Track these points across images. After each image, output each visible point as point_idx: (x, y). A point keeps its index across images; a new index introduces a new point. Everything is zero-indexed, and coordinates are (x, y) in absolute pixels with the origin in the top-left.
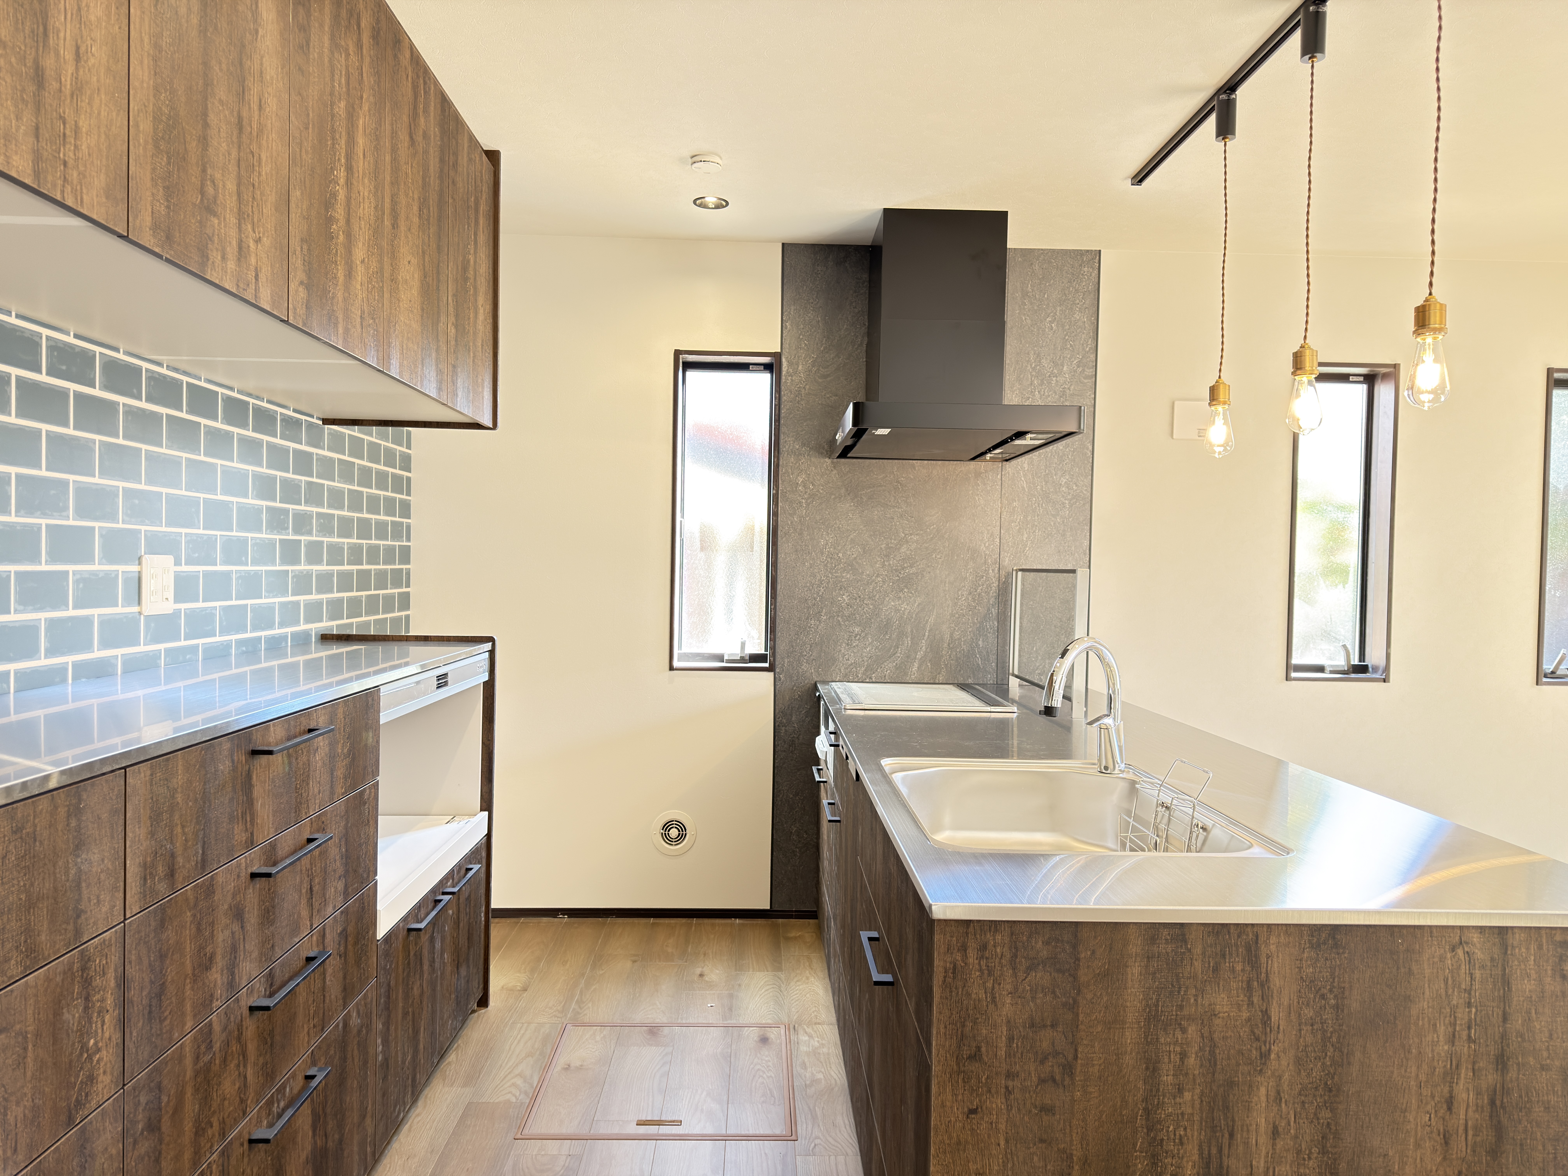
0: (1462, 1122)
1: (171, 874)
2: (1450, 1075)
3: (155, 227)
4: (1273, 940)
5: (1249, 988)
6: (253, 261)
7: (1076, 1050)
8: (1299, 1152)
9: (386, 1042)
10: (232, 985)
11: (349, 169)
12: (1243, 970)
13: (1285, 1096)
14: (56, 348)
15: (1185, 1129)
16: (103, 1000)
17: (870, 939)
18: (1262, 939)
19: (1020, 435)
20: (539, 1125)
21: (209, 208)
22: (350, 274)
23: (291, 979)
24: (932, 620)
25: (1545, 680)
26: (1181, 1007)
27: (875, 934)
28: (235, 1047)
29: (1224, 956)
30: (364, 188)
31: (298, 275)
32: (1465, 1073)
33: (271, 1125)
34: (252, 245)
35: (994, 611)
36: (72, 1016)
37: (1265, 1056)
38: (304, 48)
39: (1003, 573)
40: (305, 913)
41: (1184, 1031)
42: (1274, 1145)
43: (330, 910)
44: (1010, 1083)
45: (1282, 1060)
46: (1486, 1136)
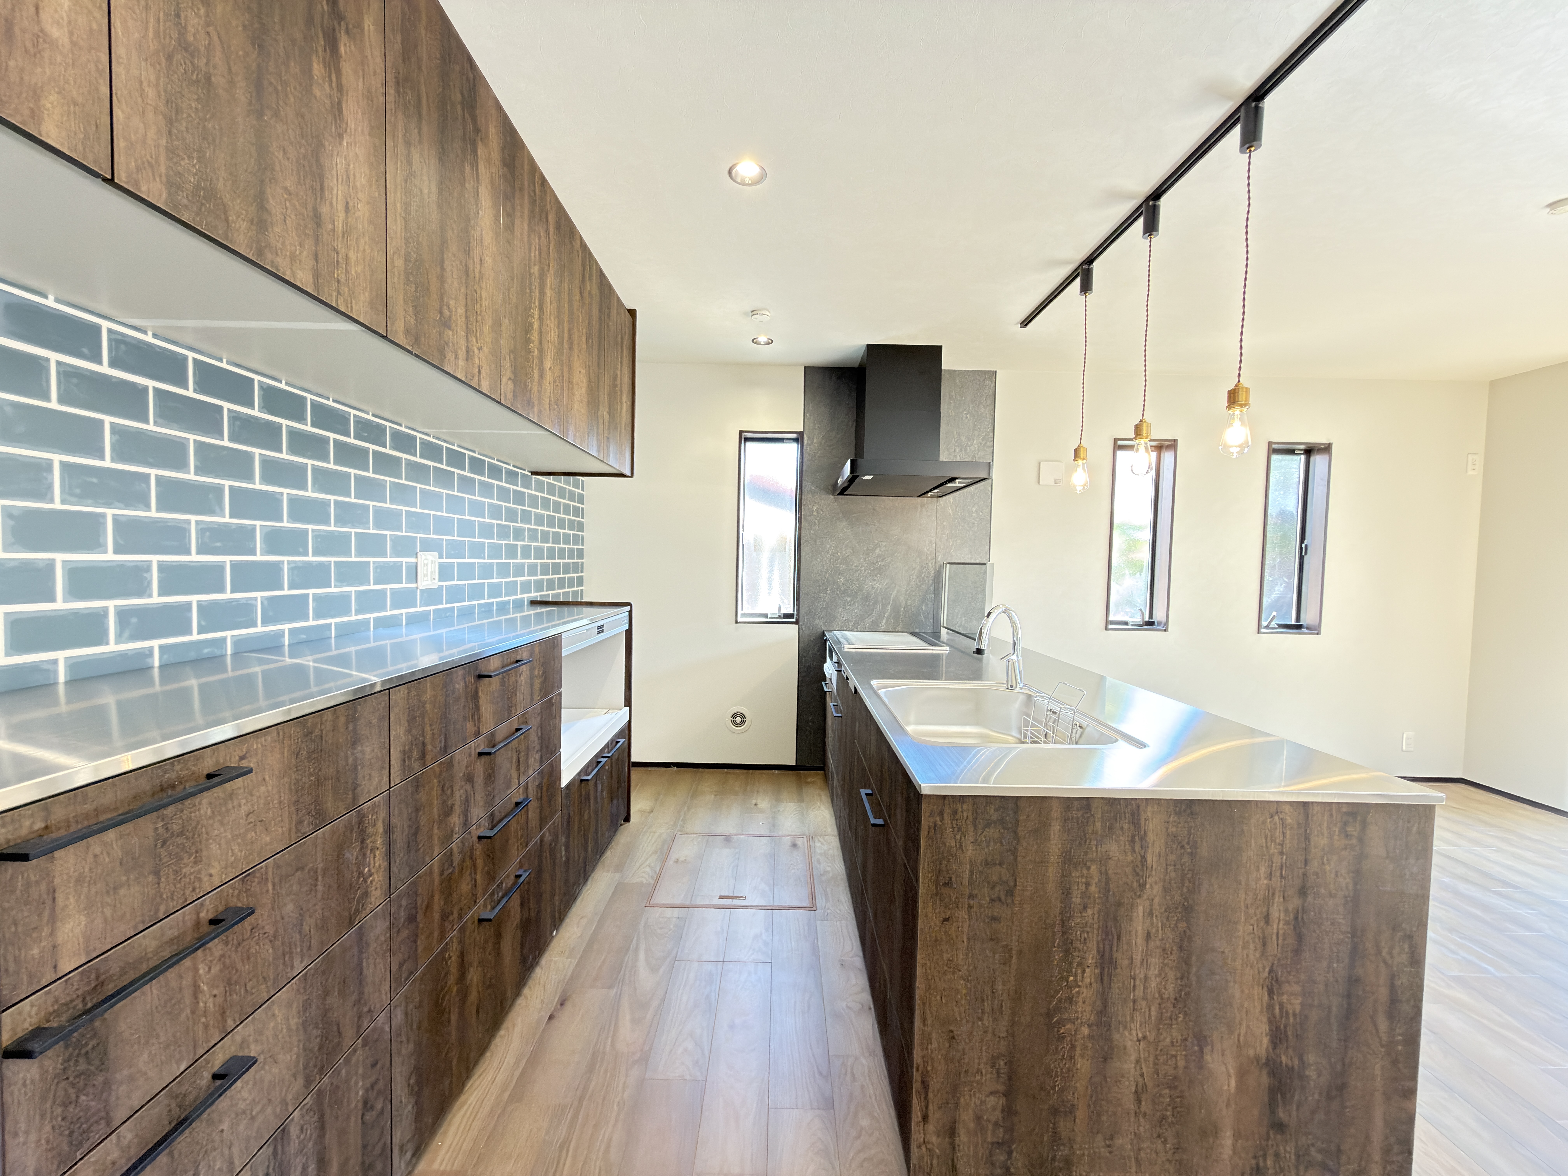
0: (1275, 931)
1: (423, 755)
2: (1268, 900)
3: (407, 332)
4: (1149, 809)
5: (1133, 841)
6: (477, 360)
7: (1015, 880)
8: (1164, 950)
9: (567, 850)
10: (466, 824)
11: (541, 309)
12: (1129, 829)
13: (1156, 913)
14: (359, 421)
15: (1088, 933)
16: (374, 842)
17: (867, 795)
18: (1141, 808)
19: (952, 480)
20: (660, 897)
21: (446, 323)
22: (542, 375)
23: (505, 817)
24: (894, 593)
25: (1263, 630)
26: (1086, 853)
27: (869, 791)
28: (468, 862)
29: (1116, 820)
30: (551, 323)
31: (507, 374)
32: (1278, 899)
33: (493, 908)
34: (476, 351)
35: (932, 588)
36: (351, 855)
37: (1142, 886)
38: (510, 227)
39: (937, 565)
40: (514, 774)
41: (1089, 868)
42: (1147, 944)
43: (531, 772)
44: (972, 902)
45: (1154, 889)
46: (1291, 941)
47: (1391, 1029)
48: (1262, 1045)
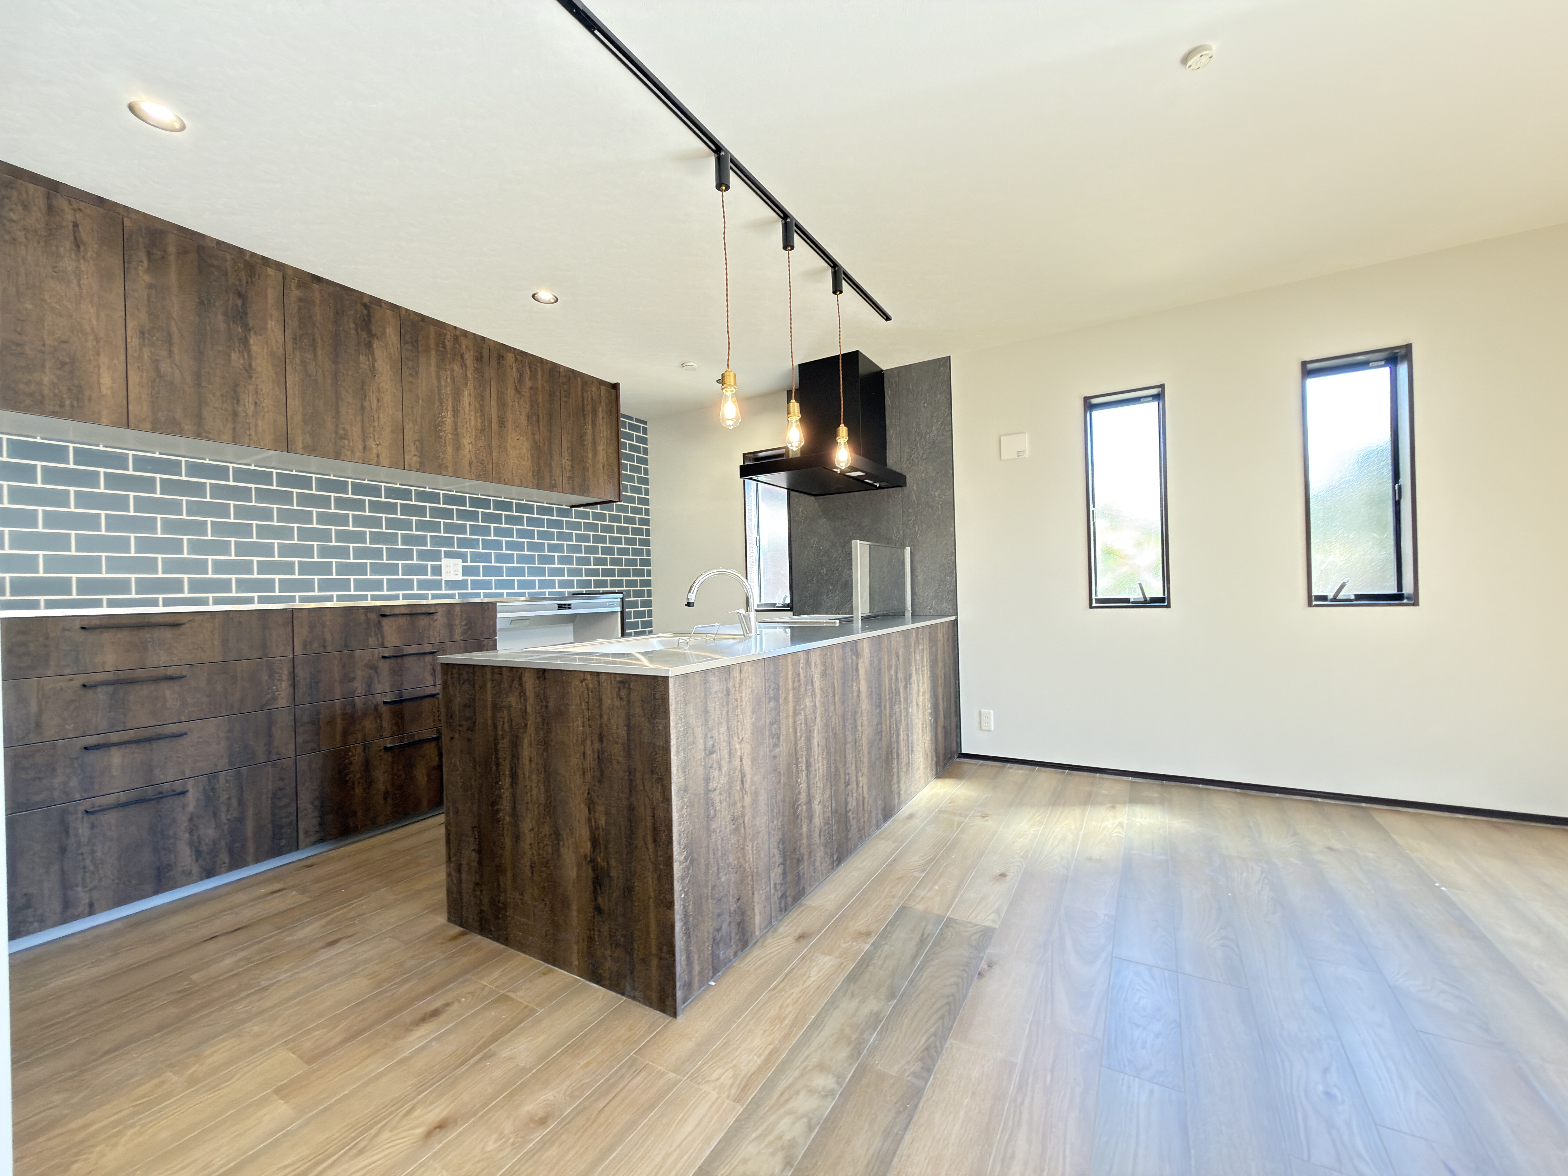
0: (589, 765)
3: (306, 445)
4: (526, 675)
6: (375, 451)
7: (476, 717)
8: (538, 770)
10: (369, 691)
11: (456, 411)
12: (518, 688)
16: (281, 677)
18: (523, 674)
22: (458, 448)
25: (1315, 603)
28: (373, 713)
34: (374, 446)
36: (263, 678)
37: (526, 726)
45: (531, 729)
46: (597, 773)
47: (656, 851)
48: (586, 847)
